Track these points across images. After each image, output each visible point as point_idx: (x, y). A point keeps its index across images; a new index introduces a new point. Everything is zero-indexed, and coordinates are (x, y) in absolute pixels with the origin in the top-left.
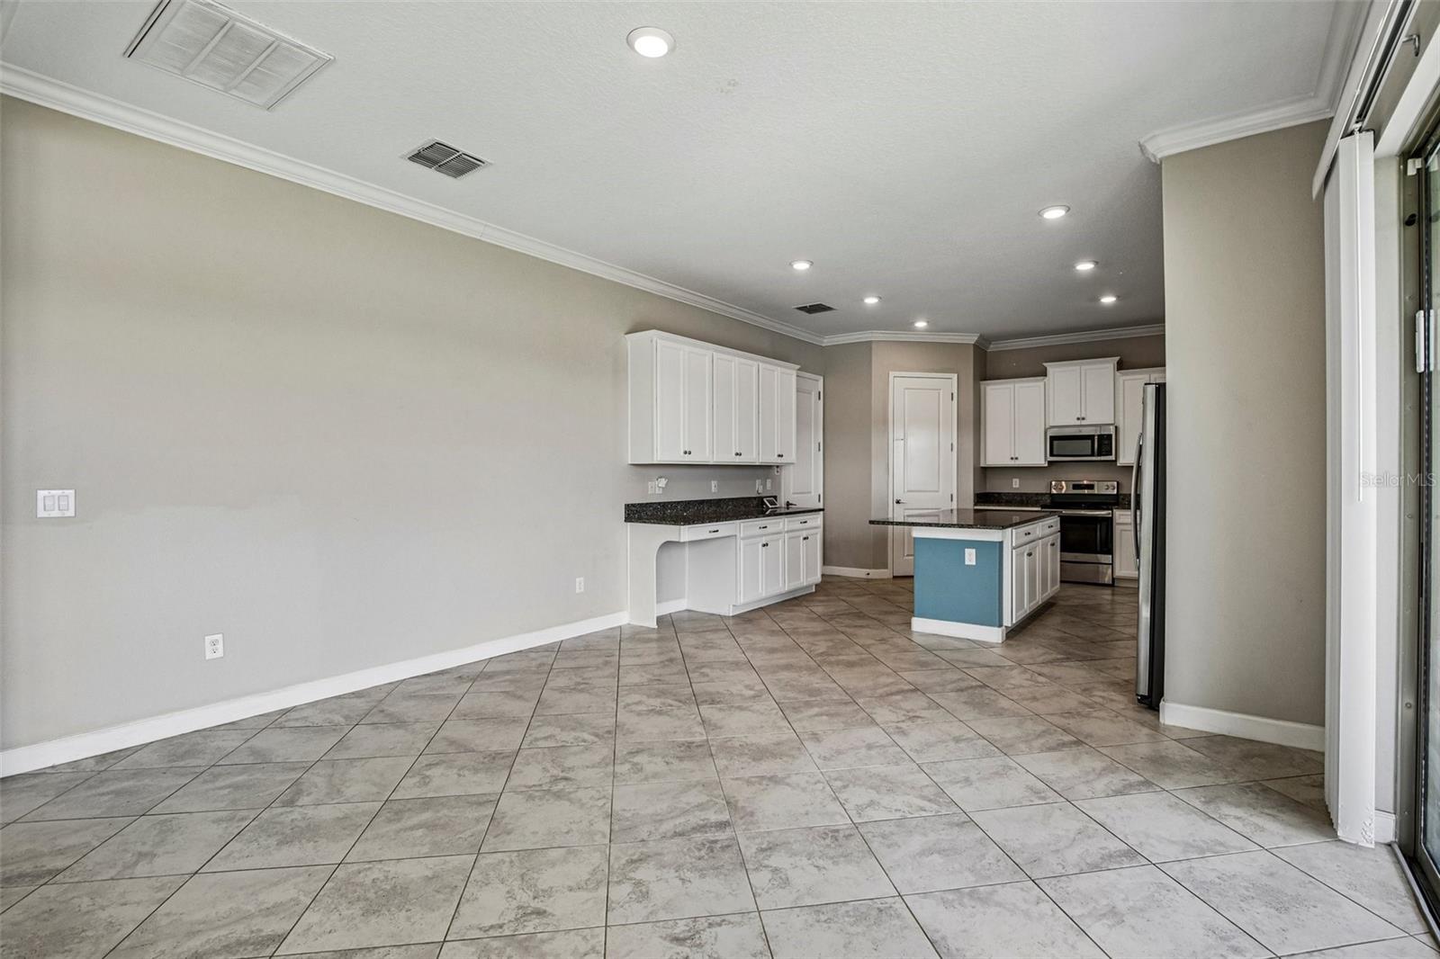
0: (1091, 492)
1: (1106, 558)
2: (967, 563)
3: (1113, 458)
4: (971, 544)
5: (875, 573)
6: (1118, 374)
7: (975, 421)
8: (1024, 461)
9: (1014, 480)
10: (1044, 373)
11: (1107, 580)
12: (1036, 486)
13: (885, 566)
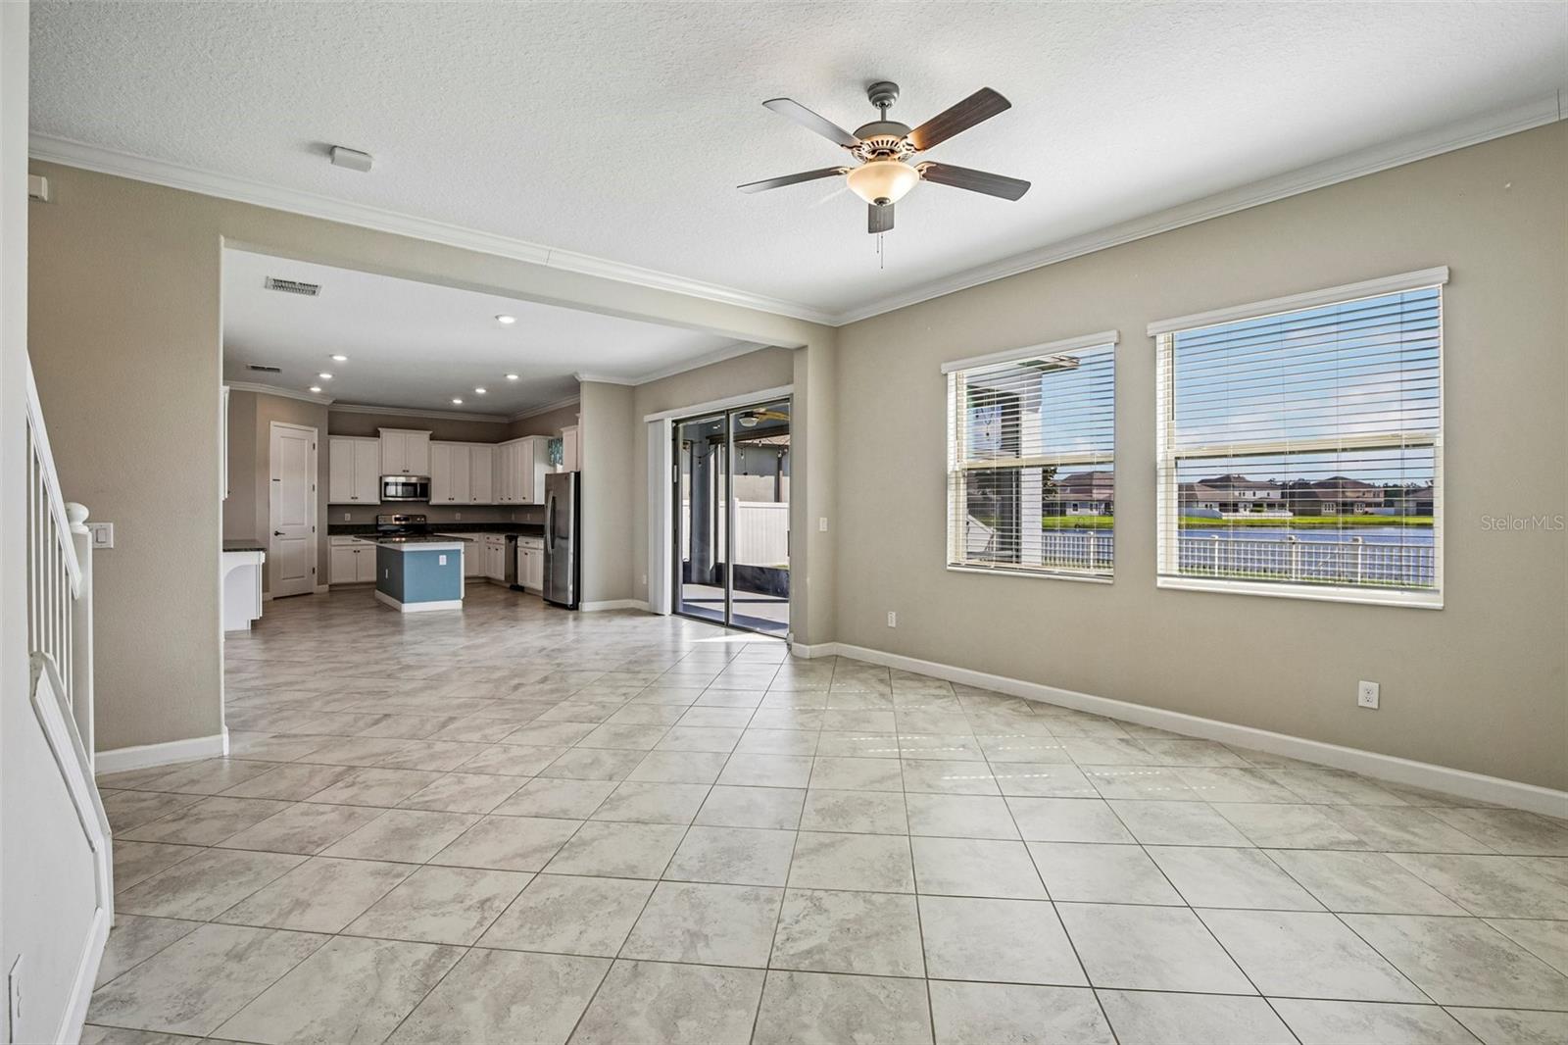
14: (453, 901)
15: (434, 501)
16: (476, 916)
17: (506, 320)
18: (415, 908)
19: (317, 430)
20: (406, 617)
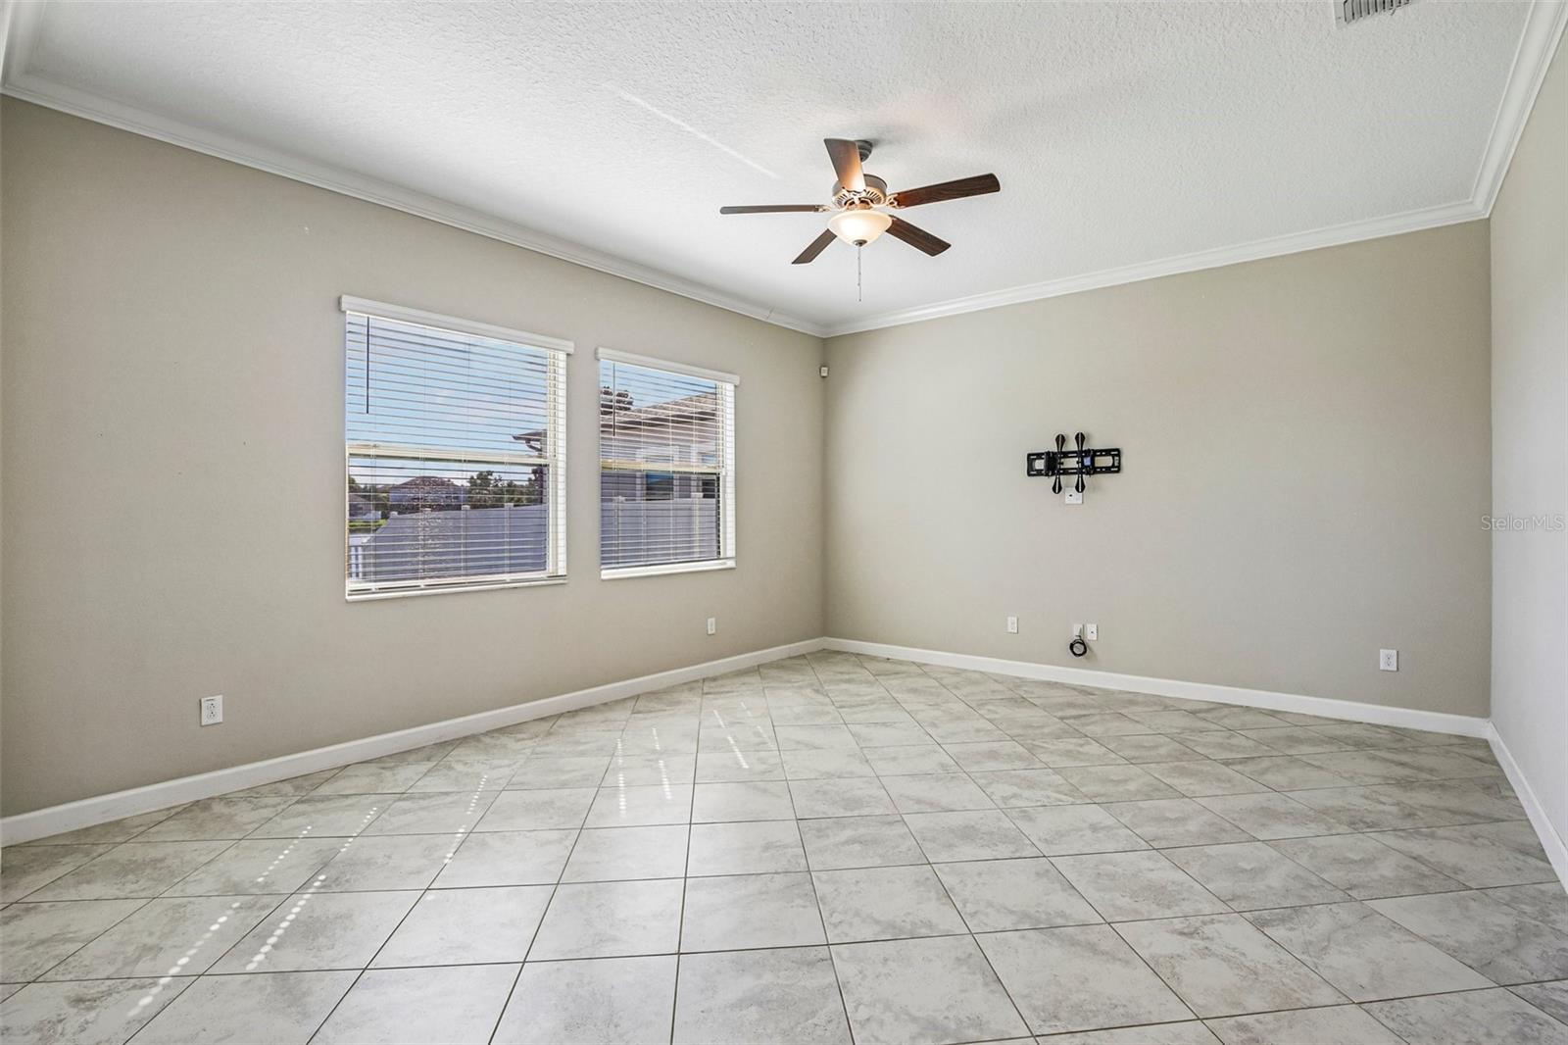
14: (1214, 955)
16: (1208, 930)
18: (1256, 974)
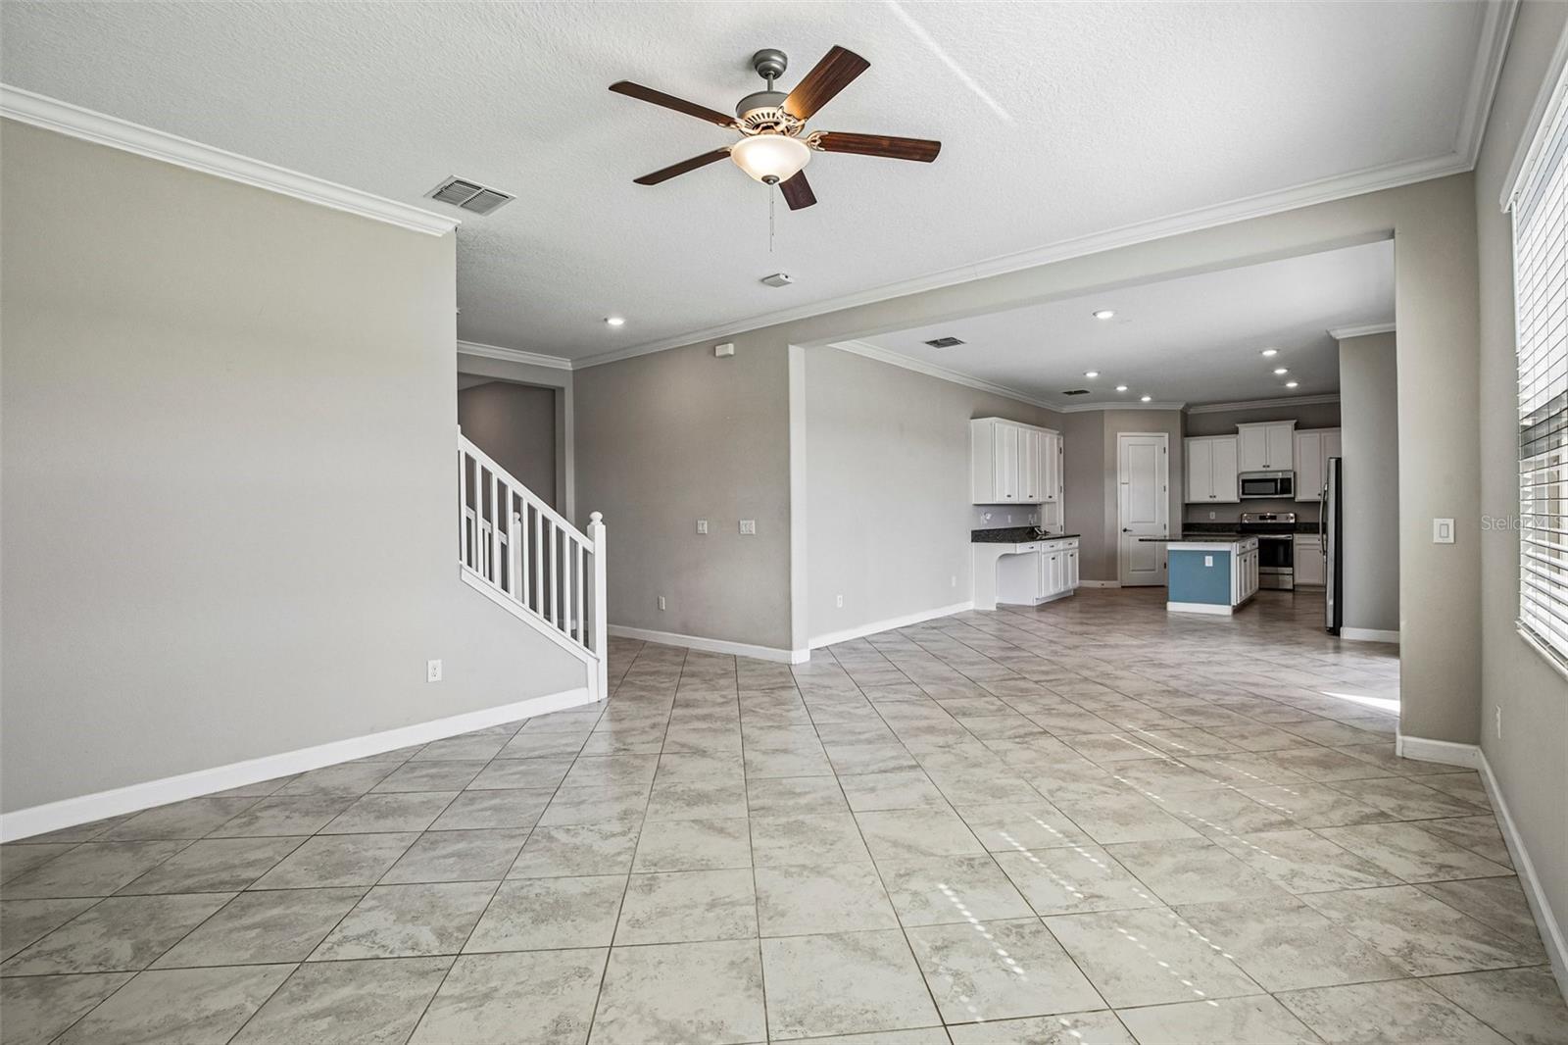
0: (1274, 521)
1: (1288, 570)
2: (1207, 565)
3: (1292, 495)
4: (1209, 553)
5: (1108, 584)
6: (1295, 432)
7: (1180, 468)
8: (1220, 499)
9: (1211, 513)
10: (1236, 432)
11: (1290, 587)
12: (1231, 518)
13: (1116, 579)
15: (1300, 498)
17: (1105, 315)
19: (1167, 435)
20: (1170, 616)
